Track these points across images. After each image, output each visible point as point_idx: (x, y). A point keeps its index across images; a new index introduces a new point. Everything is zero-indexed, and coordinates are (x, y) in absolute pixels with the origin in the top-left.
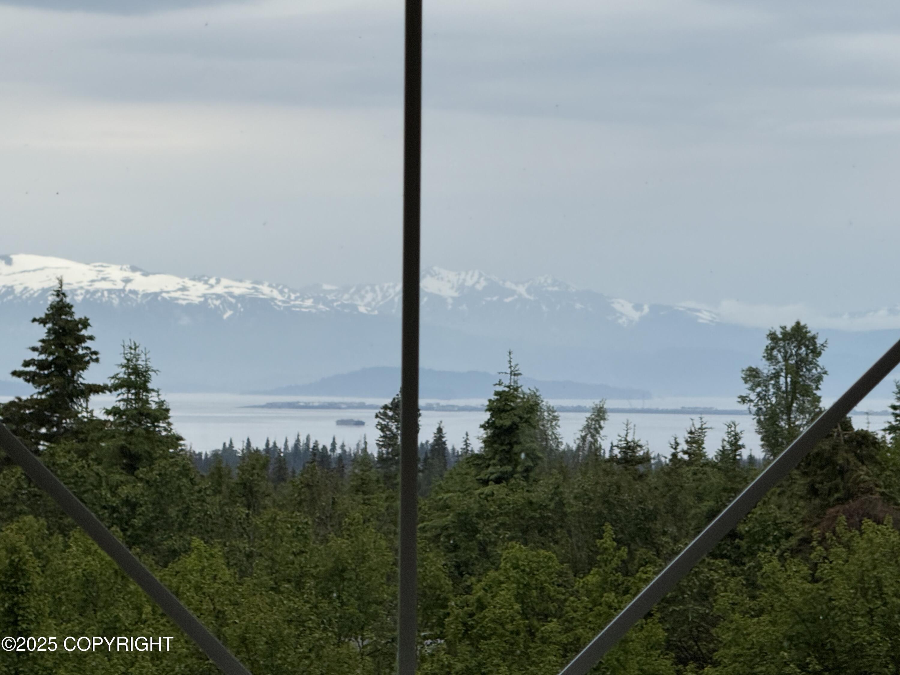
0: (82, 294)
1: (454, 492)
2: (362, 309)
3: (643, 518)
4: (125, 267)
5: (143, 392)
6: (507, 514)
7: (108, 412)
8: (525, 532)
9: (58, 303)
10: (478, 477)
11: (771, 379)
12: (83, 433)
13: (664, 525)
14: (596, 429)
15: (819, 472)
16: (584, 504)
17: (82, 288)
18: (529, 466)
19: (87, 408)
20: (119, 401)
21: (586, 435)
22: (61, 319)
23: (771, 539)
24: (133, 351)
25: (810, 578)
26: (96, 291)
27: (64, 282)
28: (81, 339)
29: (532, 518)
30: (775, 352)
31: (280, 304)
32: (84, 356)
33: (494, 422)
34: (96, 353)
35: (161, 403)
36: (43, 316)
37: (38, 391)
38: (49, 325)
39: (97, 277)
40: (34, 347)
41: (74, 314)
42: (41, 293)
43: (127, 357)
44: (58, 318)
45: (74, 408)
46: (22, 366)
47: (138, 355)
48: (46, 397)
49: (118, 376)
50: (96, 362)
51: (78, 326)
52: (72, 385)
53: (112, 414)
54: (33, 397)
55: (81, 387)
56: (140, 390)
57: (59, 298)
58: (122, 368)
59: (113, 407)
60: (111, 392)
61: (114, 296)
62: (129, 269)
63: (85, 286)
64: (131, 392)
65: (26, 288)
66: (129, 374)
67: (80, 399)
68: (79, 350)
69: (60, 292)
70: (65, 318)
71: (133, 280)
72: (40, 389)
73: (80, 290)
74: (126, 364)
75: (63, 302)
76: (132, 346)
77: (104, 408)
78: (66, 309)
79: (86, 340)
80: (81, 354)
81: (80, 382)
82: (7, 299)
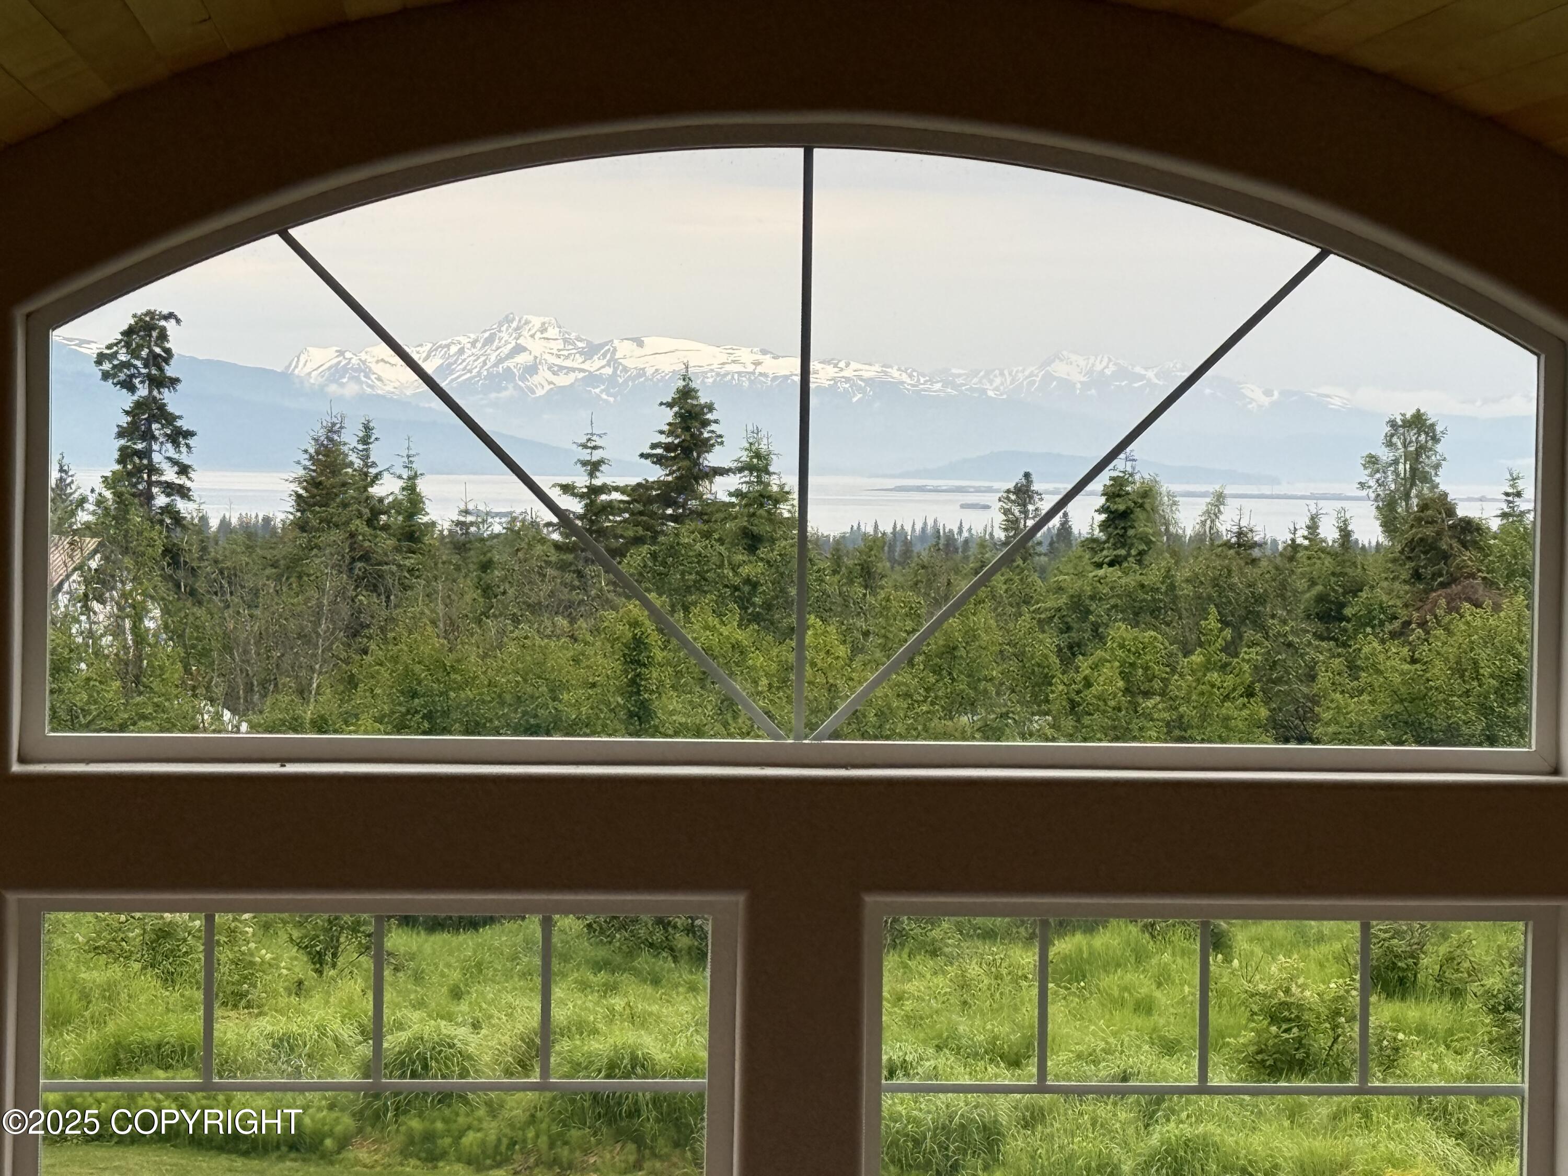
0: (712, 377)
1: (1067, 574)
2: (990, 393)
3: (1253, 601)
4: (755, 350)
5: (765, 475)
6: (1118, 596)
7: (731, 494)
8: (1136, 614)
9: (684, 386)
10: (1093, 560)
11: (1391, 465)
12: (706, 514)
13: (1272, 609)
14: (1215, 515)
15: (1423, 556)
16: (1195, 587)
17: (712, 370)
18: (1144, 550)
19: (711, 490)
20: (742, 483)
21: (1206, 521)
22: (687, 403)
23: (1376, 622)
24: (755, 436)
25: (1409, 660)
26: (727, 374)
27: (691, 364)
28: (706, 423)
29: (1144, 600)
30: (1395, 440)
31: (909, 387)
32: (709, 439)
33: (1108, 507)
34: (721, 436)
35: (782, 487)
36: (670, 400)
37: (664, 473)
38: (676, 409)
39: (728, 359)
40: (662, 430)
41: (700, 399)
42: (670, 375)
43: (750, 441)
44: (685, 402)
45: (700, 490)
46: (650, 448)
47: (760, 440)
48: (672, 479)
49: (741, 459)
50: (721, 446)
51: (703, 410)
52: (697, 467)
53: (735, 496)
54: (660, 479)
55: (706, 469)
56: (762, 473)
57: (686, 382)
58: (744, 452)
59: (736, 490)
60: (735, 474)
61: (744, 379)
62: (759, 351)
63: (716, 368)
64: (754, 475)
65: (657, 371)
66: (752, 458)
67: (705, 481)
68: (704, 434)
69: (686, 377)
70: (691, 402)
71: (763, 362)
72: (667, 471)
73: (711, 372)
74: (749, 448)
75: (689, 386)
76: (754, 430)
77: (728, 490)
78: (692, 394)
79: (711, 423)
80: (706, 437)
81: (705, 464)
82: (638, 381)
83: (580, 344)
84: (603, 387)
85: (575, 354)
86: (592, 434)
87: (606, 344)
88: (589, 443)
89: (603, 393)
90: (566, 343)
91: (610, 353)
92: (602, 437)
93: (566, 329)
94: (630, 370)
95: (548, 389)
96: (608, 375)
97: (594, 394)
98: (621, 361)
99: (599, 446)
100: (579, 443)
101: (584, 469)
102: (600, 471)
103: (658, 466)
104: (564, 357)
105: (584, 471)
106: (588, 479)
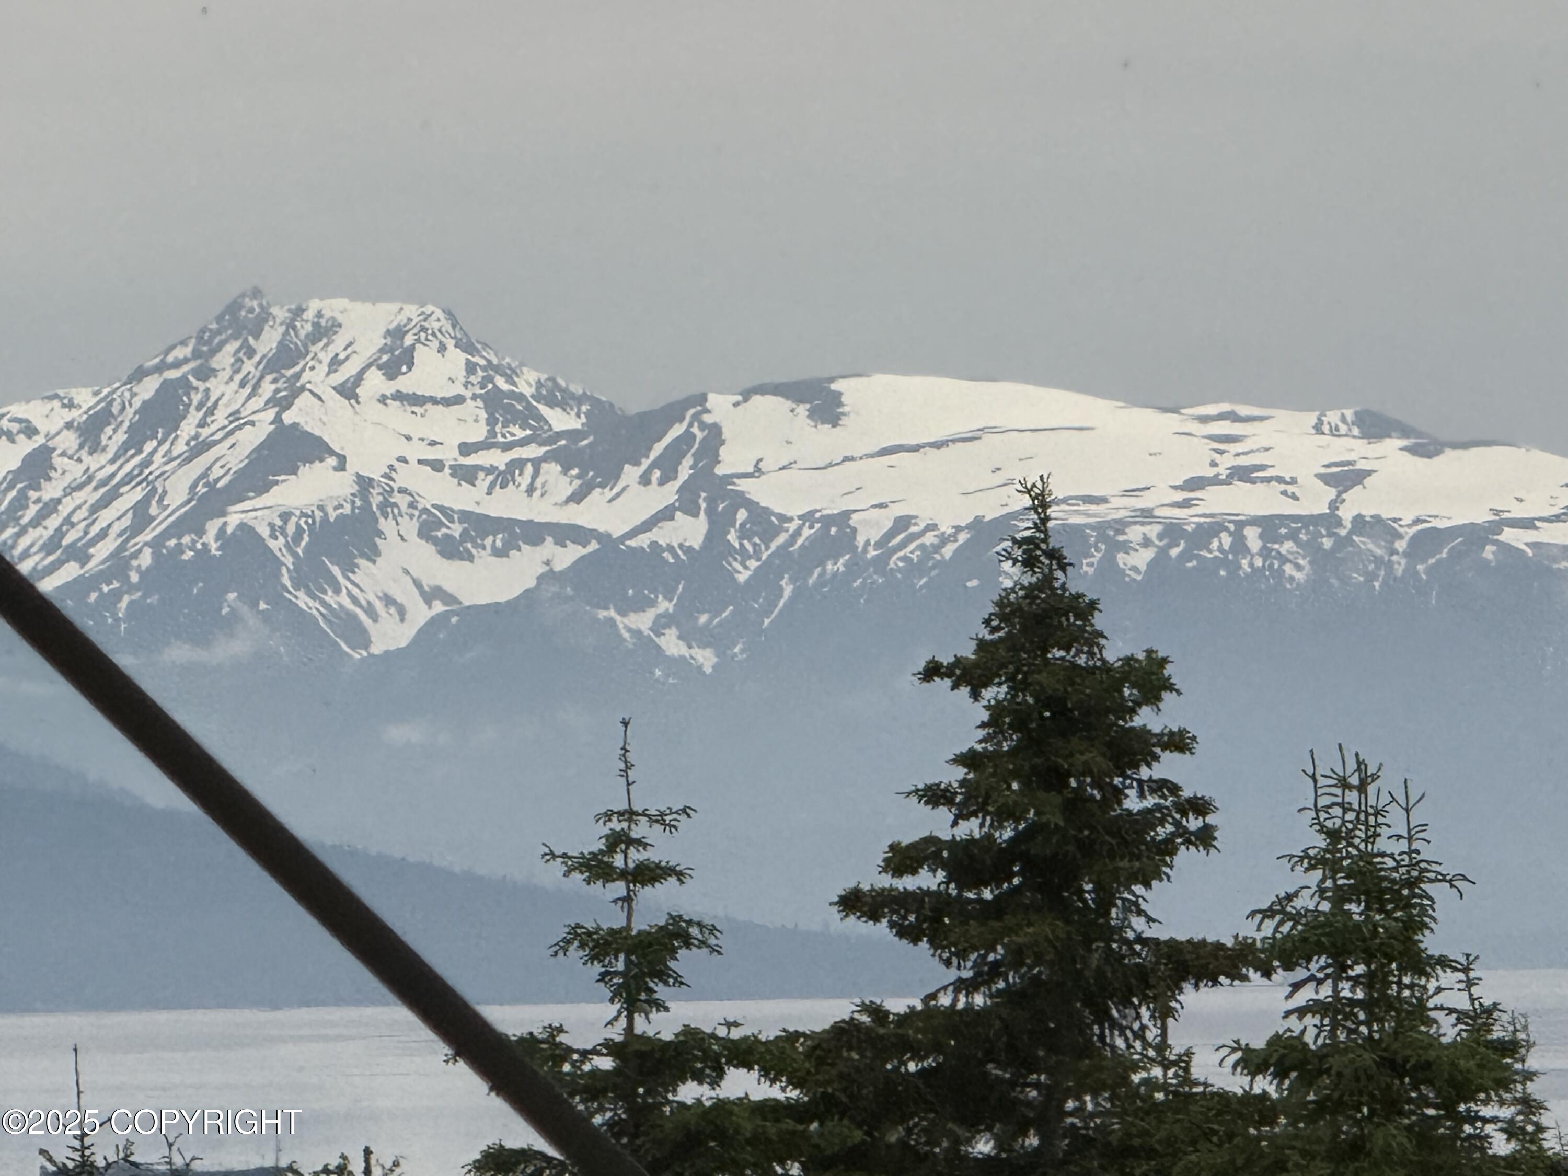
0: (1146, 542)
4: (1333, 417)
5: (1402, 969)
7: (1253, 1062)
9: (1031, 590)
12: (1144, 1151)
17: (1146, 515)
19: (1162, 1046)
20: (1301, 1012)
22: (1047, 662)
24: (1352, 797)
26: (1213, 528)
27: (1057, 490)
28: (1136, 749)
32: (1148, 819)
34: (1200, 806)
35: (1481, 1018)
36: (968, 651)
37: (952, 975)
38: (996, 692)
39: (1214, 464)
40: (935, 788)
41: (1102, 641)
42: (967, 542)
43: (1329, 824)
44: (1035, 658)
45: (1113, 1048)
46: (885, 870)
47: (1377, 813)
48: (989, 1002)
49: (1291, 904)
50: (1201, 848)
51: (1121, 692)
52: (1098, 947)
53: (1272, 1069)
54: (933, 1003)
55: (1139, 955)
56: (1390, 963)
57: (1037, 570)
58: (1307, 870)
59: (1276, 1041)
60: (1267, 973)
61: (1288, 547)
62: (1353, 424)
63: (1163, 505)
64: (1351, 973)
65: (902, 523)
66: (1340, 897)
67: (1136, 1008)
68: (1127, 796)
69: (1038, 547)
70: (1062, 658)
71: (1369, 473)
72: (965, 968)
73: (1143, 524)
74: (1326, 851)
75: (1053, 589)
76: (1348, 773)
77: (1237, 1042)
78: (1068, 620)
79: (1158, 750)
80: (1135, 811)
81: (1135, 931)
82: (821, 575)
83: (560, 420)
84: (665, 605)
85: (537, 463)
86: (630, 815)
87: (673, 413)
88: (616, 852)
89: (667, 631)
90: (497, 416)
91: (693, 455)
92: (676, 828)
93: (496, 355)
94: (786, 525)
95: (422, 621)
96: (689, 550)
97: (626, 635)
98: (743, 485)
99: (660, 862)
100: (570, 854)
101: (598, 968)
102: (669, 976)
103: (924, 945)
104: (491, 478)
105: (599, 978)
106: (620, 1013)
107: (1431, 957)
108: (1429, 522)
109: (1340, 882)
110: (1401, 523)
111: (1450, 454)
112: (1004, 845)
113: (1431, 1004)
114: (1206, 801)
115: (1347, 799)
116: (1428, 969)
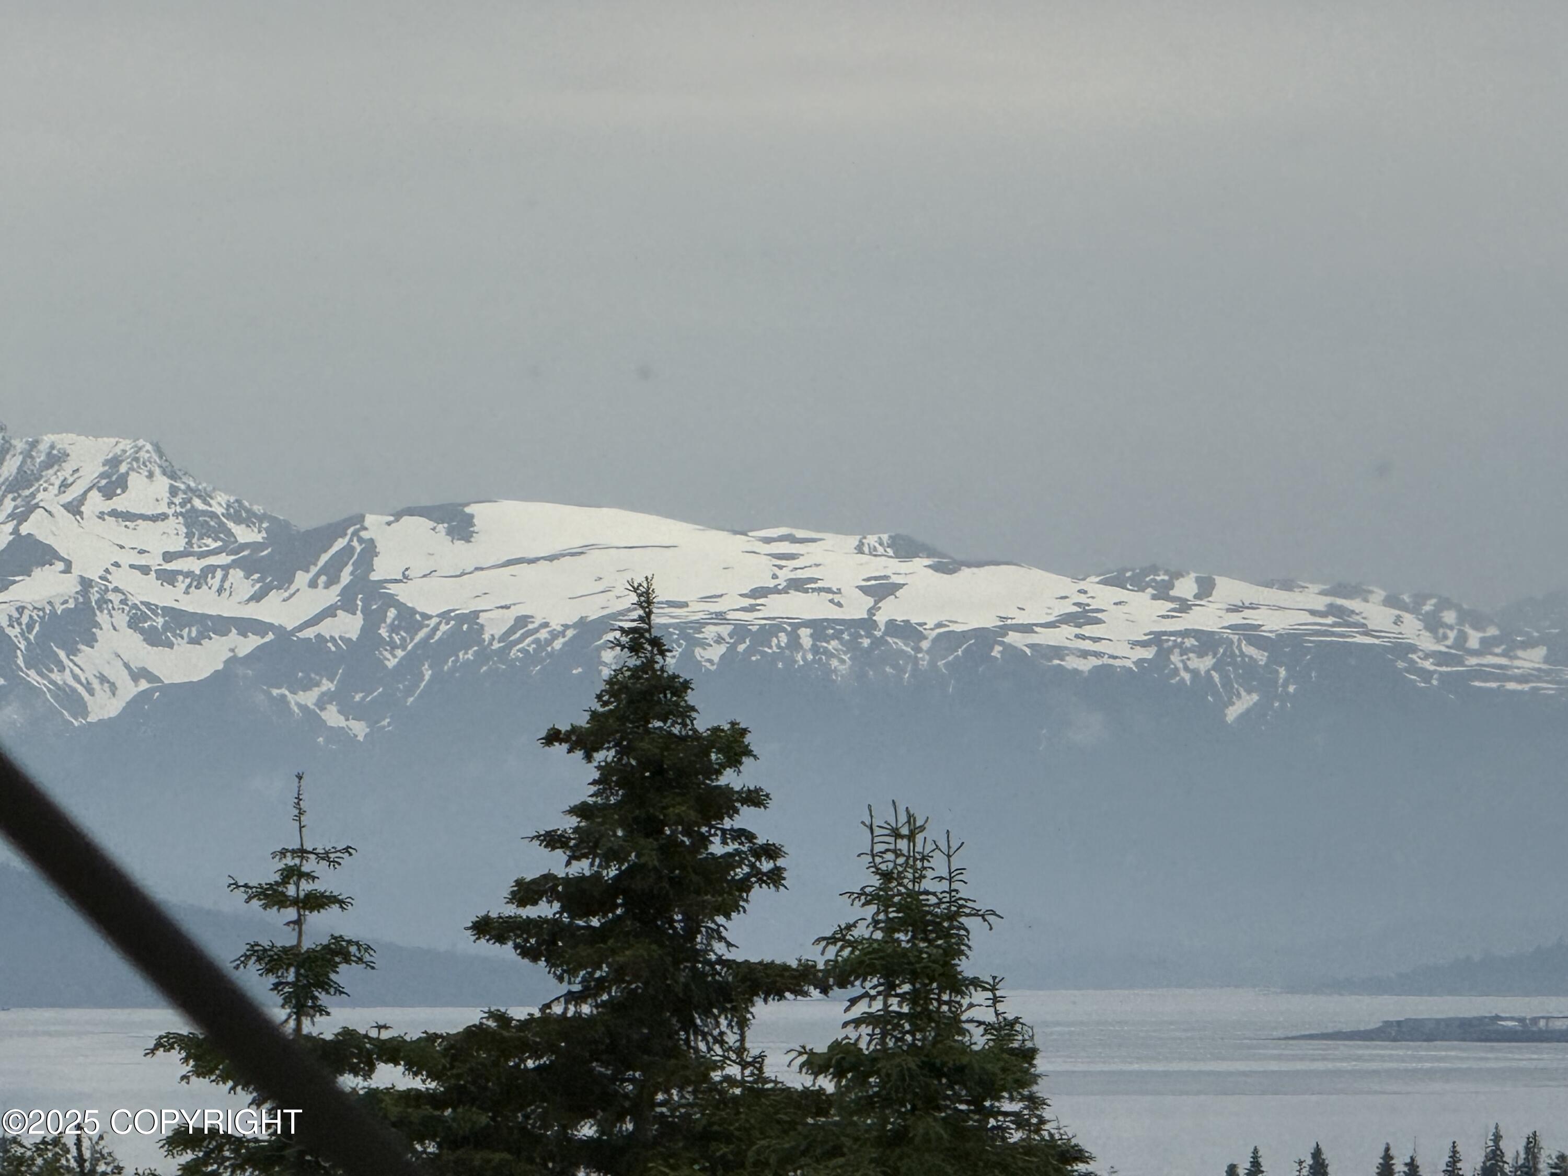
0: (719, 640)
4: (872, 540)
5: (942, 990)
7: (816, 1064)
9: (636, 673)
17: (720, 617)
19: (741, 1050)
20: (857, 1022)
22: (648, 731)
24: (903, 845)
26: (773, 629)
27: (661, 593)
32: (730, 861)
34: (771, 852)
35: (1004, 1030)
36: (583, 721)
37: (564, 988)
38: (605, 755)
39: (775, 577)
40: (553, 833)
41: (694, 714)
42: (574, 636)
43: (883, 867)
44: (638, 727)
45: (697, 1050)
46: (510, 901)
47: (922, 860)
48: (595, 1012)
49: (850, 933)
50: (771, 885)
51: (708, 755)
52: (686, 967)
53: (831, 1070)
54: (548, 1011)
55: (720, 974)
56: (931, 983)
57: (640, 655)
58: (863, 905)
59: (836, 1046)
60: (825, 990)
61: (833, 645)
62: (888, 547)
63: (734, 610)
64: (899, 991)
65: (522, 621)
66: (891, 927)
67: (716, 1018)
68: (712, 842)
69: (642, 636)
70: (660, 728)
71: (901, 586)
72: (575, 983)
73: (715, 624)
74: (880, 889)
75: (654, 671)
76: (899, 825)
77: (804, 1047)
78: (665, 696)
79: (738, 805)
80: (719, 855)
81: (716, 954)
82: (455, 662)
83: (244, 534)
84: (327, 685)
85: (226, 568)
86: (301, 852)
87: (338, 530)
88: (289, 883)
89: (329, 706)
90: (194, 530)
91: (353, 564)
92: (339, 864)
93: (195, 481)
94: (427, 622)
95: (129, 697)
96: (347, 641)
97: (296, 710)
98: (393, 589)
99: (325, 891)
100: (251, 885)
101: (272, 979)
102: (331, 986)
103: (542, 963)
104: (188, 581)
105: (272, 987)
106: (289, 1016)
107: (966, 979)
108: (948, 626)
109: (891, 915)
110: (924, 627)
111: (966, 572)
112: (610, 882)
113: (964, 1018)
114: (776, 848)
115: (898, 847)
116: (964, 988)
